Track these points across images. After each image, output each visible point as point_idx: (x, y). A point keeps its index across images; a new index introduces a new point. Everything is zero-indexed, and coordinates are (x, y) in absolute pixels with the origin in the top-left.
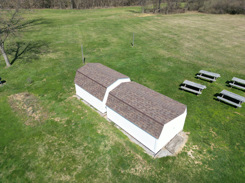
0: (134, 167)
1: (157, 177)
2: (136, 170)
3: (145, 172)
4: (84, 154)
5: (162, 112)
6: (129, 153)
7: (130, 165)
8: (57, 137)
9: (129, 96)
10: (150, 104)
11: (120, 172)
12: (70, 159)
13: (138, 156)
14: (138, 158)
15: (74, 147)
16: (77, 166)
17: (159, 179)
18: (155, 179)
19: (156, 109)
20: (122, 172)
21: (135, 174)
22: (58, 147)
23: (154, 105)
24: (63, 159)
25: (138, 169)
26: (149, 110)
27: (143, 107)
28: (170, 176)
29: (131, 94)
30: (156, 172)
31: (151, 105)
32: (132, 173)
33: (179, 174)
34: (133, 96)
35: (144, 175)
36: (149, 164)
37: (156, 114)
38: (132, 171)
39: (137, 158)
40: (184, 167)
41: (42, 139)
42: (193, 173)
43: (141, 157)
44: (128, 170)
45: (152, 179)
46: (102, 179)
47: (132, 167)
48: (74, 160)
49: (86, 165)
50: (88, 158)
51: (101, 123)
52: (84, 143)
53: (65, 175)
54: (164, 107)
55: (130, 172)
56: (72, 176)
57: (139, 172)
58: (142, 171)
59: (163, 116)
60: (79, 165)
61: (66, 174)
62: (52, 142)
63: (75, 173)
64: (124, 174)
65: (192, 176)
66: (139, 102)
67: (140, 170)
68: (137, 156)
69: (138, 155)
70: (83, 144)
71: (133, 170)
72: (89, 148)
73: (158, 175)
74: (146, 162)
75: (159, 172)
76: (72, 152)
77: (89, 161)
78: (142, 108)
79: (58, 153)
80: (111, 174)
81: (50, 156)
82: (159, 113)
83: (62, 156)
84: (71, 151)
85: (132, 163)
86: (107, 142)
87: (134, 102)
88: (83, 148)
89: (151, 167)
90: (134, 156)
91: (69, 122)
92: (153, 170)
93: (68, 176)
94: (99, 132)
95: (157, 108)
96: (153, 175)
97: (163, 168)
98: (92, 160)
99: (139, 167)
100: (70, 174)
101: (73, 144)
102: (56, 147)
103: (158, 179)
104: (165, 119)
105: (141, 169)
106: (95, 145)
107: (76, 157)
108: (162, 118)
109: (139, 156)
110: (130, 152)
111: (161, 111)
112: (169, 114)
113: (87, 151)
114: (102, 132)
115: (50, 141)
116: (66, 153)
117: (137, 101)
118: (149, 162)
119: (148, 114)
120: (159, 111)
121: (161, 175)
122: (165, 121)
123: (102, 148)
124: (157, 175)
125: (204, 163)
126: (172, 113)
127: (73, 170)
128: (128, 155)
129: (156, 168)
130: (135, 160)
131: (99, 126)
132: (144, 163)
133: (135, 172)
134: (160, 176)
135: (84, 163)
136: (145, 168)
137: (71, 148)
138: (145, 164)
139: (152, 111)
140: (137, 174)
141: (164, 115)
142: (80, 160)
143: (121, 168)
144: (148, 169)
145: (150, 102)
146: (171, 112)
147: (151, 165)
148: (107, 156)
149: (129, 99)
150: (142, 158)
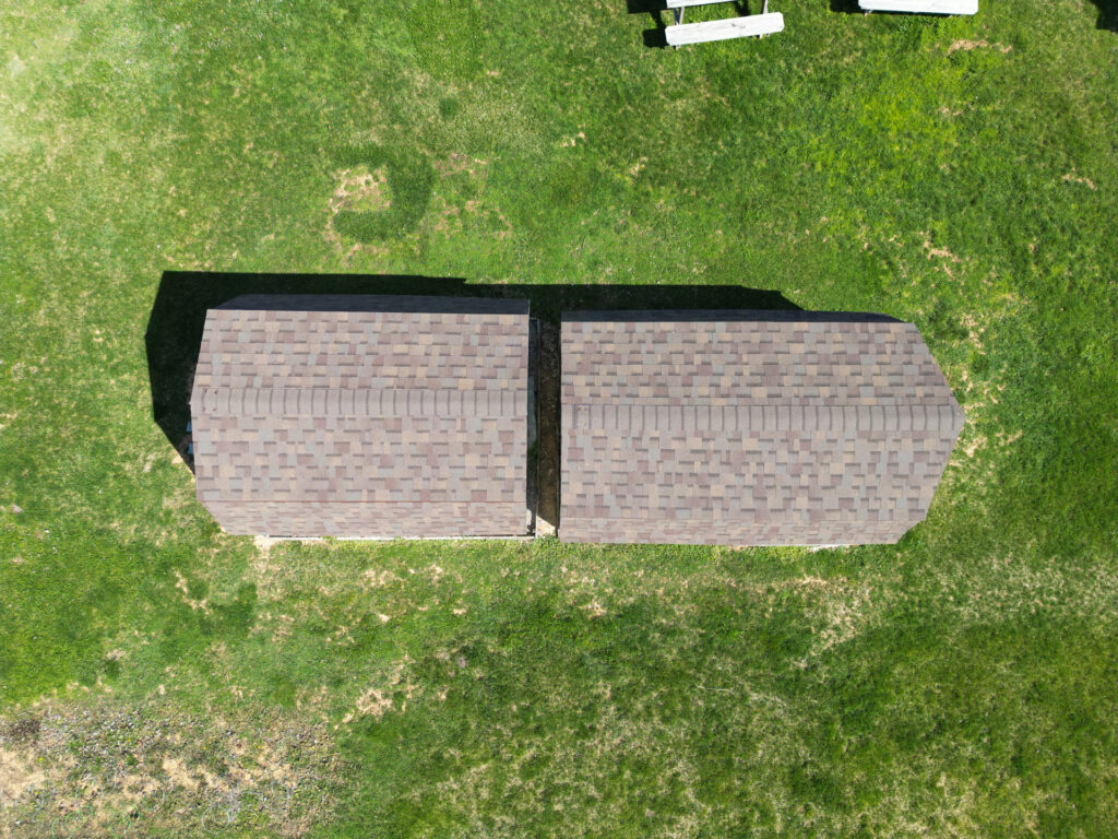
0: (823, 625)
1: (906, 598)
2: (836, 628)
3: (864, 613)
4: (641, 724)
5: (881, 468)
6: (771, 599)
7: (808, 631)
8: (485, 760)
9: (679, 474)
10: (804, 456)
11: (798, 672)
12: (625, 777)
13: (804, 582)
14: (811, 588)
15: (585, 732)
16: (669, 773)
17: (917, 599)
18: (906, 609)
19: (847, 465)
20: (803, 665)
21: (842, 640)
22: (537, 786)
23: (826, 453)
24: (608, 797)
25: (837, 621)
26: (824, 492)
27: (787, 493)
28: (937, 563)
29: (679, 457)
30: (894, 587)
31: (813, 459)
32: (834, 645)
33: (953, 534)
34: (693, 457)
35: (869, 622)
36: (857, 577)
37: (863, 489)
38: (828, 640)
39: (808, 590)
40: (950, 501)
41: (448, 814)
42: (983, 498)
43: (815, 576)
44: (814, 646)
45: (899, 614)
46: (773, 733)
47: (818, 632)
48: (641, 766)
49: (687, 742)
50: (665, 720)
51: (564, 569)
52: (594, 691)
53: (674, 827)
54: (873, 437)
55: (825, 648)
56: (692, 806)
57: (848, 624)
58: (855, 617)
59: (896, 482)
60: (672, 765)
61: (671, 822)
62: (496, 788)
63: (689, 793)
64: (812, 668)
65: (985, 512)
66: (749, 479)
67: (848, 618)
68: (804, 586)
69: (804, 579)
70: (598, 697)
71: (830, 636)
72: (632, 690)
73: (902, 590)
74: (843, 582)
75: (900, 577)
76: (598, 753)
77: (681, 724)
78: (785, 499)
79: (568, 799)
80: (780, 700)
81: (557, 831)
82: (871, 480)
83: (593, 791)
84: (592, 752)
85: (808, 621)
86: (664, 621)
87: (732, 493)
88: (612, 708)
89: (870, 584)
90: (795, 592)
91: (428, 671)
92: (881, 588)
93: (683, 819)
94: (597, 608)
95: (848, 459)
96: (894, 601)
97: (899, 555)
98: (685, 714)
99: (838, 614)
100: (682, 811)
101: (567, 729)
102: (530, 790)
103: (913, 603)
104: (913, 494)
105: (847, 615)
106: (638, 664)
107: (632, 752)
108: (897, 493)
109: (808, 580)
110: (770, 591)
111: (872, 465)
112: (911, 460)
113: (640, 706)
114: (609, 603)
115: (485, 794)
116: (590, 774)
117: (733, 476)
118: (850, 571)
119: (833, 510)
120: (864, 468)
121: (913, 584)
122: (917, 499)
123: (670, 652)
124: (902, 594)
125: (989, 430)
126: (919, 447)
127: (673, 794)
128: (774, 606)
129: (884, 575)
130: (809, 605)
131: (568, 589)
132: (841, 590)
133: (839, 635)
134: (912, 589)
135: (677, 745)
136: (856, 603)
137: (579, 742)
138: (846, 589)
139: (838, 487)
140: (849, 635)
141: (895, 476)
142: (654, 750)
143: (792, 659)
144: (867, 596)
145: (797, 445)
146: (914, 441)
147: (864, 577)
148: (714, 662)
149: (689, 493)
150: (824, 578)
